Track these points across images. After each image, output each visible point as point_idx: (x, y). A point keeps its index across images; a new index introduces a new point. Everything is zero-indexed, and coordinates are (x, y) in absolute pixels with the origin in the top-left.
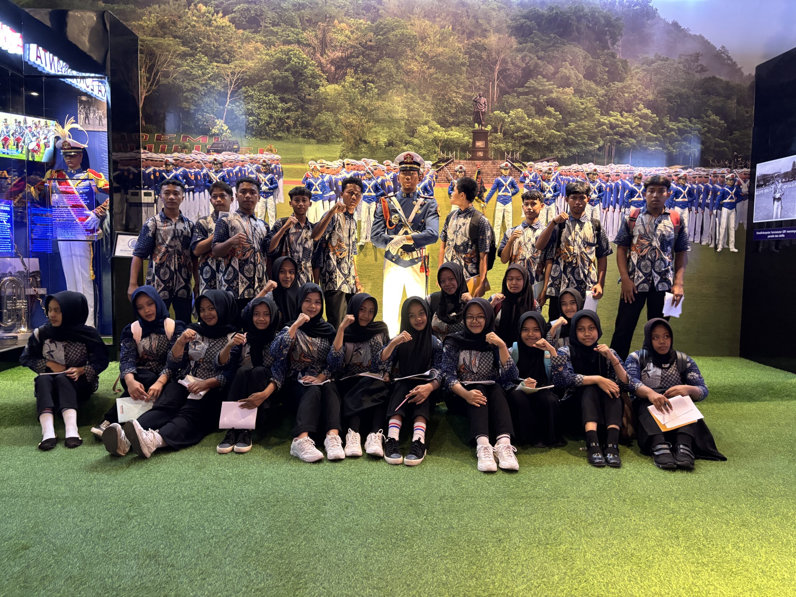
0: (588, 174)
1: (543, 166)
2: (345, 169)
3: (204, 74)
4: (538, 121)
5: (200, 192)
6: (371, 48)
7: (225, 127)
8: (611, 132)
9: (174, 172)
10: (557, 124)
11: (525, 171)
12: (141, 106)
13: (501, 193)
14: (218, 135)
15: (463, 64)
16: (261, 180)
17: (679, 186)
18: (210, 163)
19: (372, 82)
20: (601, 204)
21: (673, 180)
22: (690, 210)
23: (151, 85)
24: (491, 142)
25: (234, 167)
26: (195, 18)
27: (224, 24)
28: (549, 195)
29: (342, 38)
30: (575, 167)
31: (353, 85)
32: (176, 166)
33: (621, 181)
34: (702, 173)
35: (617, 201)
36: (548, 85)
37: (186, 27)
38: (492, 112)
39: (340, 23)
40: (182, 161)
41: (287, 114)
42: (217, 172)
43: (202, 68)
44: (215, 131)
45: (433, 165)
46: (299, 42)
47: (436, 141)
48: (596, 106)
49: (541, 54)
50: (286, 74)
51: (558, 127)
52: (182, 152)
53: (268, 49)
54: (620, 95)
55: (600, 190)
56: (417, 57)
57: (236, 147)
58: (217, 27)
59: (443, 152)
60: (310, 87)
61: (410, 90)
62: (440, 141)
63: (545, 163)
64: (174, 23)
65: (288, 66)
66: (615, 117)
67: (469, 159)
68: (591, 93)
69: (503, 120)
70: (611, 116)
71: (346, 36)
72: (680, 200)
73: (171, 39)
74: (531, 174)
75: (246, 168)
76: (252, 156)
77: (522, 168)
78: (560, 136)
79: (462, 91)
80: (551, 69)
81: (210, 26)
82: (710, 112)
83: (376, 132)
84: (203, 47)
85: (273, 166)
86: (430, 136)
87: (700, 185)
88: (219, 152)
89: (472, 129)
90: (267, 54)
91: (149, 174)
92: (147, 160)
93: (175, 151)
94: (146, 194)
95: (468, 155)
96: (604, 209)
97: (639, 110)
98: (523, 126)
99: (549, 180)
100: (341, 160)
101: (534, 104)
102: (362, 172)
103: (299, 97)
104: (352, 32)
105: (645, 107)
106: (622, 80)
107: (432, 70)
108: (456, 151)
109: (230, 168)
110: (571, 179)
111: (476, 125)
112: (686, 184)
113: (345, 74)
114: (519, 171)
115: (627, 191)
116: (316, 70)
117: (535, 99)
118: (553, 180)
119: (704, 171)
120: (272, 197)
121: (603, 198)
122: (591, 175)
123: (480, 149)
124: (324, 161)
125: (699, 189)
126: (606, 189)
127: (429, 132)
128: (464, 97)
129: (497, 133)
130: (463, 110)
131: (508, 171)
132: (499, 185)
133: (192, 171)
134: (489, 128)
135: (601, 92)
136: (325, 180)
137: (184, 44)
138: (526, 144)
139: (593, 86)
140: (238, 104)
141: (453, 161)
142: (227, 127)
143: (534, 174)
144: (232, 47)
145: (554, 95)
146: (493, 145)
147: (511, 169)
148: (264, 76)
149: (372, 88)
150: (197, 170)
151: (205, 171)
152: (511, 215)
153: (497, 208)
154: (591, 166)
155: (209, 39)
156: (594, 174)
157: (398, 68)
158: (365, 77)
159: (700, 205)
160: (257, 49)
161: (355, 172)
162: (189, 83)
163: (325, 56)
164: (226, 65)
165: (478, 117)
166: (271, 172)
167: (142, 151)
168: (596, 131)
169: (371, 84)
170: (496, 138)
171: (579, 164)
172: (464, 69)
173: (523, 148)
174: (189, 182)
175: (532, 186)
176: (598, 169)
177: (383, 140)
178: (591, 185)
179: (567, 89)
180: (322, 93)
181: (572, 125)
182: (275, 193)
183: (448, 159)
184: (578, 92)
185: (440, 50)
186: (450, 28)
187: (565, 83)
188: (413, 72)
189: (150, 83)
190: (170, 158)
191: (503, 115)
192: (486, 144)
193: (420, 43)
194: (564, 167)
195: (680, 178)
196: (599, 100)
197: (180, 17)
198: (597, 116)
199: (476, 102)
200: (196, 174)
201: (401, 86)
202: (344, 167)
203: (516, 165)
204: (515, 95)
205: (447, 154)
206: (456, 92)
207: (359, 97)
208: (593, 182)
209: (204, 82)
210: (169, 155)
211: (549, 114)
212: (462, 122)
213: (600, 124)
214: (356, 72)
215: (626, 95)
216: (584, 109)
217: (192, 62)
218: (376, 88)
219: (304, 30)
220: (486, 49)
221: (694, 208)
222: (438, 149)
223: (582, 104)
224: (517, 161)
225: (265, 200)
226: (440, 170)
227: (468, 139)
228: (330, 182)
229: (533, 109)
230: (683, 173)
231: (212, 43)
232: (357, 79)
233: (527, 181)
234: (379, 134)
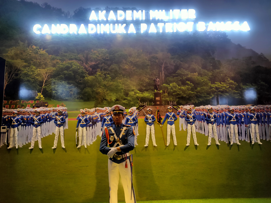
0: (208, 110)
1: (188, 107)
2: (96, 112)
3: (33, 74)
4: (183, 88)
5: (29, 126)
6: (108, 60)
7: (42, 96)
8: (217, 91)
9: (17, 117)
10: (191, 89)
11: (179, 110)
12: (4, 88)
13: (169, 120)
14: (38, 99)
15: (148, 65)
16: (57, 119)
17: (252, 114)
18: (34, 112)
19: (108, 74)
20: (216, 123)
21: (248, 111)
22: (259, 125)
23: (10, 80)
24: (163, 97)
25: (45, 114)
26: (31, 51)
27: (43, 53)
28: (191, 120)
29: (95, 56)
30: (202, 107)
31: (100, 76)
32: (18, 114)
33: (224, 112)
34: (261, 107)
35: (223, 122)
36: (186, 72)
37: (27, 55)
38: (162, 84)
39: (94, 51)
40: (21, 112)
41: (70, 89)
42: (37, 116)
43: (32, 71)
44: (37, 98)
45: (137, 109)
46: (76, 59)
47: (138, 98)
48: (209, 80)
49: (182, 59)
50: (70, 72)
51: (192, 90)
52: (21, 108)
53: (62, 62)
54: (219, 75)
55: (215, 117)
56: (128, 63)
57: (46, 104)
58: (40, 54)
59: (141, 103)
60: (81, 77)
61: (125, 77)
62: (140, 98)
63: (188, 106)
64: (22, 53)
65: (71, 69)
66: (218, 84)
67: (153, 105)
68: (205, 75)
69: (167, 88)
70: (216, 84)
71: (97, 56)
72: (253, 120)
73: (20, 60)
74: (182, 111)
75: (51, 114)
76: (54, 108)
77: (178, 108)
78: (193, 93)
79: (148, 76)
80: (187, 65)
81: (37, 54)
82: (260, 81)
83: (110, 95)
84: (33, 63)
85: (63, 112)
86: (135, 96)
87: (261, 113)
88: (38, 107)
89: (153, 92)
90: (62, 64)
91: (6, 119)
92: (5, 112)
93: (18, 108)
94: (3, 128)
95: (153, 103)
96: (218, 125)
97: (228, 81)
98: (176, 90)
99: (191, 113)
100: (95, 108)
101: (181, 80)
102: (104, 113)
103: (76, 82)
104: (99, 54)
105: (231, 80)
106: (219, 69)
107: (134, 68)
108: (147, 102)
109: (43, 114)
110: (201, 112)
111: (156, 90)
112: (255, 113)
113: (96, 71)
114: (176, 110)
115: (228, 117)
116: (84, 70)
117: (181, 78)
118: (192, 113)
119: (262, 106)
120: (62, 127)
121: (217, 121)
122: (210, 110)
123: (158, 101)
124: (87, 109)
125: (261, 115)
126: (218, 116)
127: (134, 94)
128: (149, 79)
129: (165, 93)
130: (149, 84)
131: (171, 110)
132: (168, 117)
133: (26, 116)
134: (161, 91)
135: (210, 74)
136: (87, 117)
137: (25, 62)
138: (179, 98)
139: (206, 71)
140: (48, 86)
141: (146, 106)
142: (43, 96)
143: (183, 111)
144: (46, 62)
145: (189, 76)
146: (164, 99)
147: (172, 109)
148: (60, 73)
149: (108, 77)
150: (28, 116)
151: (31, 116)
152: (174, 130)
153: (168, 127)
154: (209, 106)
155: (36, 59)
156: (211, 110)
157: (120, 68)
158: (106, 72)
159: (262, 122)
160: (57, 63)
161: (101, 113)
162: (26, 78)
163: (87, 64)
164: (43, 70)
165: (156, 87)
166: (63, 115)
167: (3, 108)
168: (210, 91)
169: (108, 75)
170: (165, 96)
171: (204, 106)
172: (149, 67)
173: (177, 100)
174: (24, 122)
175: (183, 116)
176: (213, 108)
177: (114, 98)
178: (211, 115)
179: (195, 74)
180: (86, 80)
181: (199, 89)
182: (64, 125)
183: (144, 106)
184: (200, 74)
185: (138, 60)
186: (142, 51)
187: (194, 71)
188: (126, 69)
189: (9, 79)
190: (15, 111)
191: (167, 85)
192: (161, 99)
193: (129, 57)
194: (197, 107)
195: (252, 110)
196: (209, 78)
197: (24, 51)
198: (210, 84)
199: (155, 80)
200: (27, 118)
201: (121, 75)
202: (96, 111)
203: (175, 107)
204: (172, 77)
205: (143, 104)
206: (146, 77)
207: (103, 81)
208: (211, 113)
209: (33, 77)
210: (15, 110)
211: (188, 84)
212: (149, 89)
213: (211, 88)
214: (101, 70)
215: (222, 75)
216: (203, 81)
217: (29, 69)
218: (110, 76)
219: (78, 54)
220: (158, 58)
221: (260, 124)
222: (139, 102)
223: (202, 79)
224: (175, 105)
225: (59, 128)
226: (140, 111)
227: (152, 96)
228: (90, 118)
229: (180, 83)
230: (253, 108)
231: (38, 61)
232: (102, 73)
233: (181, 114)
234: (112, 96)
